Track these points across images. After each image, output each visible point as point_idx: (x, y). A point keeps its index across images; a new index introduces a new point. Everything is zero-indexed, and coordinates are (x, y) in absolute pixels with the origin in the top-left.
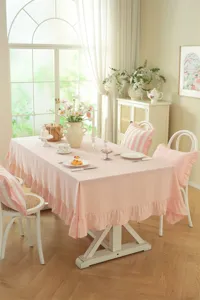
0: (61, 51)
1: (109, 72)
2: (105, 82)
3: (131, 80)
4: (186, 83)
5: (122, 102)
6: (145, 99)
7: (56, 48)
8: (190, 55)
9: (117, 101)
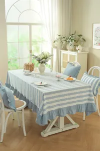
0: (32, 26)
1: (56, 37)
2: (55, 42)
3: (68, 41)
4: (96, 42)
5: (63, 52)
6: (75, 50)
7: (30, 25)
8: (98, 28)
9: (61, 52)
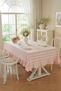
7: (16, 14)
8: (58, 14)
9: (36, 30)
